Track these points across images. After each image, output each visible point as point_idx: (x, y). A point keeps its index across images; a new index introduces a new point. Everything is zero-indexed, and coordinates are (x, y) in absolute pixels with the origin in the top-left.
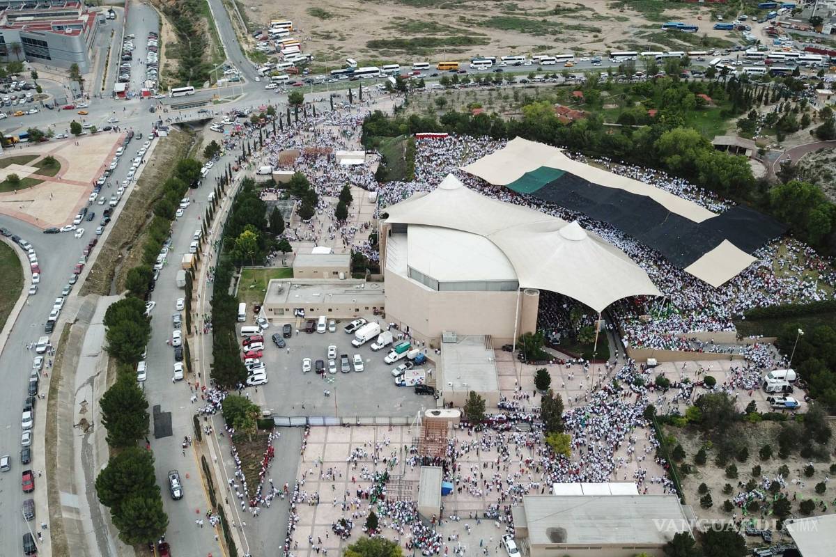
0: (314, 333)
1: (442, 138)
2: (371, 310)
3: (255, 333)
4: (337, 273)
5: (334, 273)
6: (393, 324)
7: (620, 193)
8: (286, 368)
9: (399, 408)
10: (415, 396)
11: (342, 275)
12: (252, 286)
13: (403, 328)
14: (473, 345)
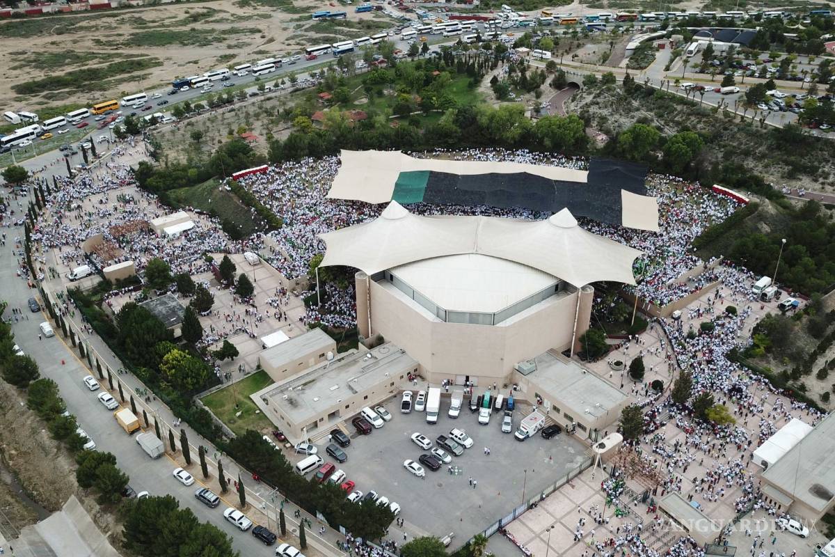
0: (374, 431)
1: (264, 172)
2: (406, 376)
3: (317, 464)
4: (323, 355)
5: (320, 356)
6: (445, 381)
7: (494, 176)
8: (396, 484)
9: (552, 462)
10: (548, 443)
11: (330, 355)
12: (238, 414)
13: (462, 380)
14: (551, 365)
